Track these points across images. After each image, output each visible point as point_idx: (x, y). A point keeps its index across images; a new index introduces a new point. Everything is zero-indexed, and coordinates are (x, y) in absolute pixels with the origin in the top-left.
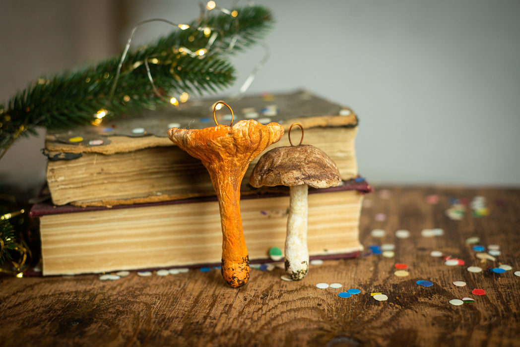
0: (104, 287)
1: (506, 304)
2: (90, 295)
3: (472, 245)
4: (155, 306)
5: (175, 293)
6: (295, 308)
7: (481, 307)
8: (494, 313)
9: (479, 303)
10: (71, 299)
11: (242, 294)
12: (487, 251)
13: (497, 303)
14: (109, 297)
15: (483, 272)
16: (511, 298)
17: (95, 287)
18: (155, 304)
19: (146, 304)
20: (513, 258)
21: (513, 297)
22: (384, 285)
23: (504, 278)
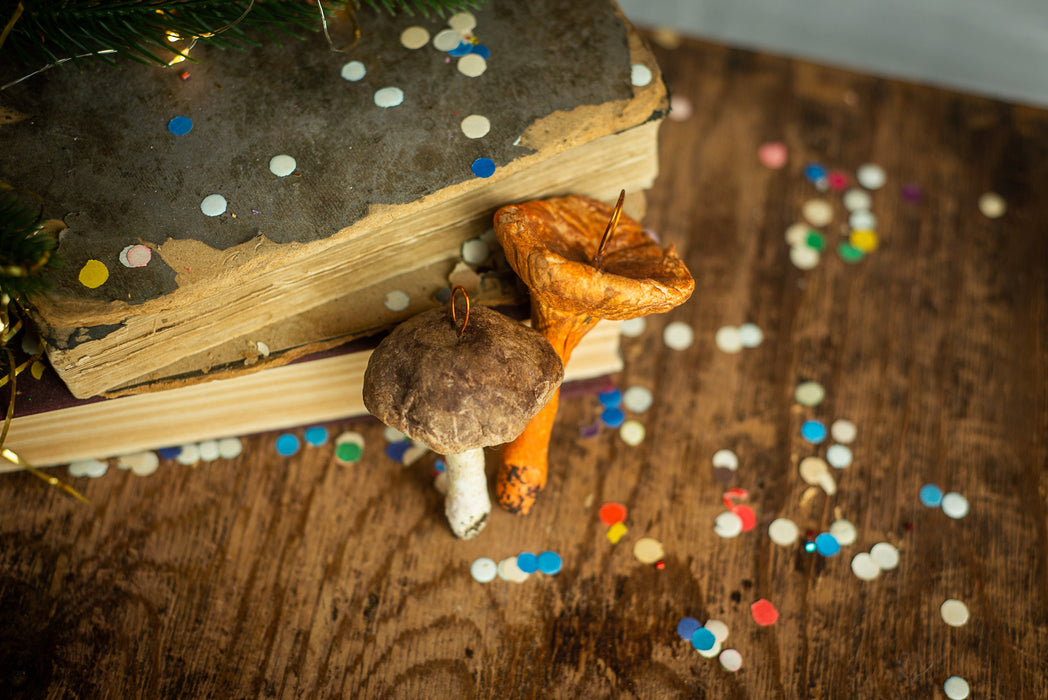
0: (68, 517)
1: (805, 692)
2: (42, 556)
3: (806, 411)
4: (166, 621)
5: (204, 567)
6: (424, 661)
9: (760, 681)
11: (330, 588)
12: (825, 448)
13: (790, 684)
14: (79, 567)
15: (795, 548)
16: (822, 667)
18: (165, 610)
19: (149, 607)
20: (869, 486)
21: (827, 663)
23: (829, 578)
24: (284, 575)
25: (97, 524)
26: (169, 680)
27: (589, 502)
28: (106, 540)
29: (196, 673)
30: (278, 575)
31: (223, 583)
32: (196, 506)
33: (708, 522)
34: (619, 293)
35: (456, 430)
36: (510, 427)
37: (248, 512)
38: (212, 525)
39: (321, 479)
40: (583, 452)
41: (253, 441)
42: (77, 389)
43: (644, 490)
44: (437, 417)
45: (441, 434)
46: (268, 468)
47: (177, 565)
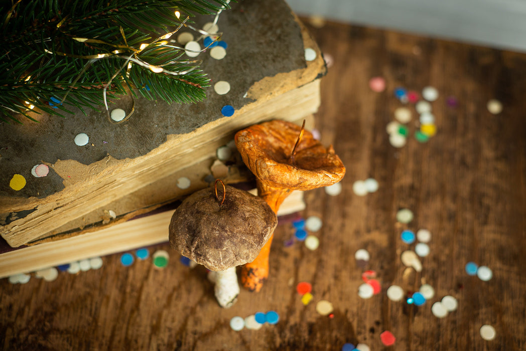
0: (11, 306)
3: (403, 226)
5: (86, 330)
12: (414, 246)
14: (18, 334)
20: (439, 265)
23: (420, 317)
25: (27, 309)
27: (291, 282)
28: (32, 318)
30: (127, 333)
31: (97, 339)
32: (80, 296)
33: (355, 290)
34: (307, 180)
35: (221, 259)
36: (251, 255)
38: (89, 307)
39: (146, 278)
40: (286, 255)
41: (108, 259)
42: (12, 243)
43: (320, 274)
44: (211, 252)
45: (213, 261)
46: (117, 273)
47: (71, 330)
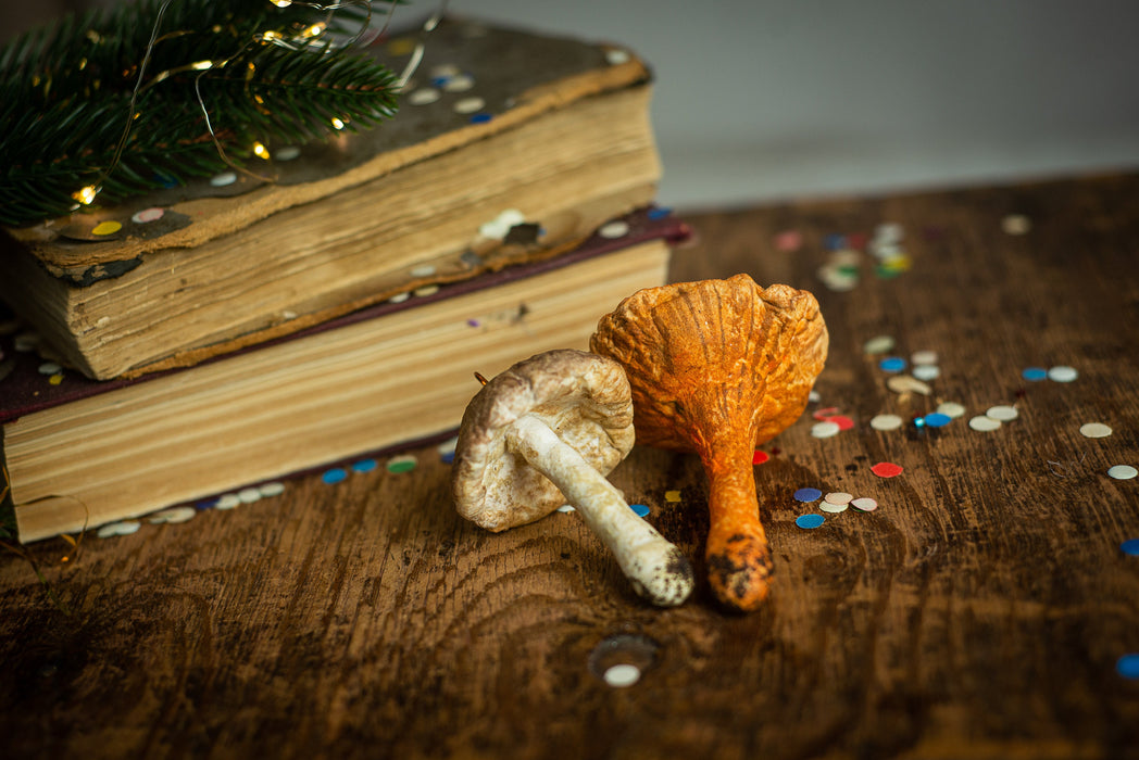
0: (100, 563)
1: (954, 507)
2: (71, 591)
3: (879, 356)
4: (216, 603)
5: (254, 562)
6: (514, 570)
7: (904, 522)
8: (931, 535)
9: (900, 510)
10: (31, 604)
11: (399, 547)
12: (909, 370)
13: (936, 506)
14: (114, 590)
15: (903, 429)
16: (966, 489)
17: (81, 565)
18: (214, 596)
19: (195, 598)
20: (966, 382)
21: (970, 486)
22: (698, 486)
23: (948, 438)
24: (345, 549)
25: (132, 560)
26: (223, 638)
28: (143, 568)
29: (254, 627)
30: (338, 551)
31: (277, 567)
32: (240, 530)
33: (803, 433)
37: (298, 523)
38: (260, 538)
39: (377, 486)
41: (296, 479)
46: (315, 494)
47: (224, 567)
